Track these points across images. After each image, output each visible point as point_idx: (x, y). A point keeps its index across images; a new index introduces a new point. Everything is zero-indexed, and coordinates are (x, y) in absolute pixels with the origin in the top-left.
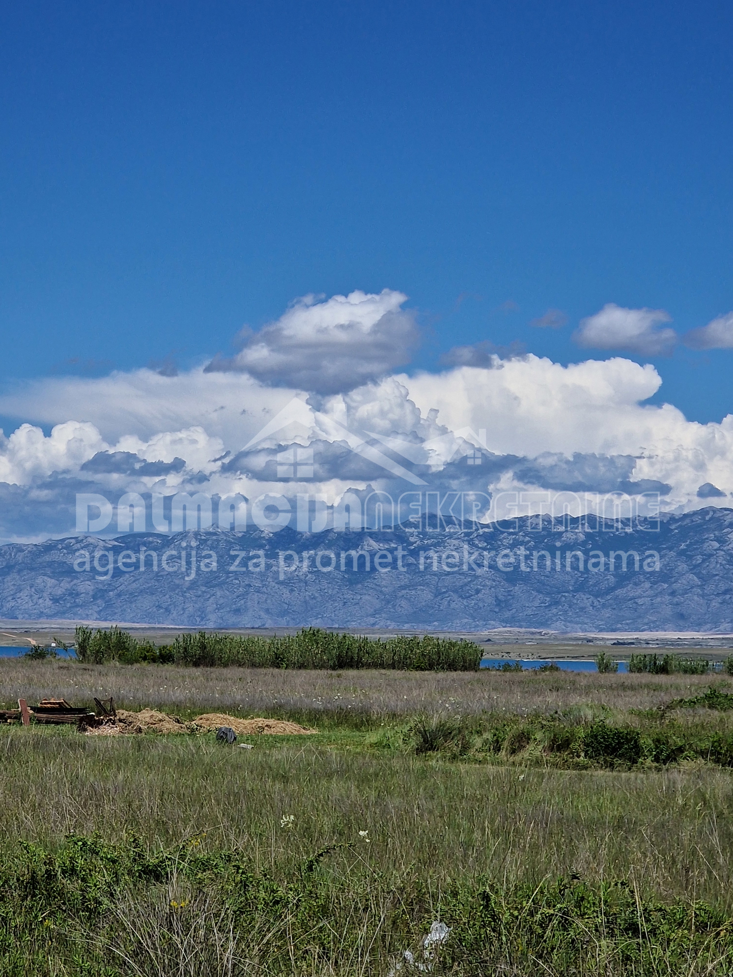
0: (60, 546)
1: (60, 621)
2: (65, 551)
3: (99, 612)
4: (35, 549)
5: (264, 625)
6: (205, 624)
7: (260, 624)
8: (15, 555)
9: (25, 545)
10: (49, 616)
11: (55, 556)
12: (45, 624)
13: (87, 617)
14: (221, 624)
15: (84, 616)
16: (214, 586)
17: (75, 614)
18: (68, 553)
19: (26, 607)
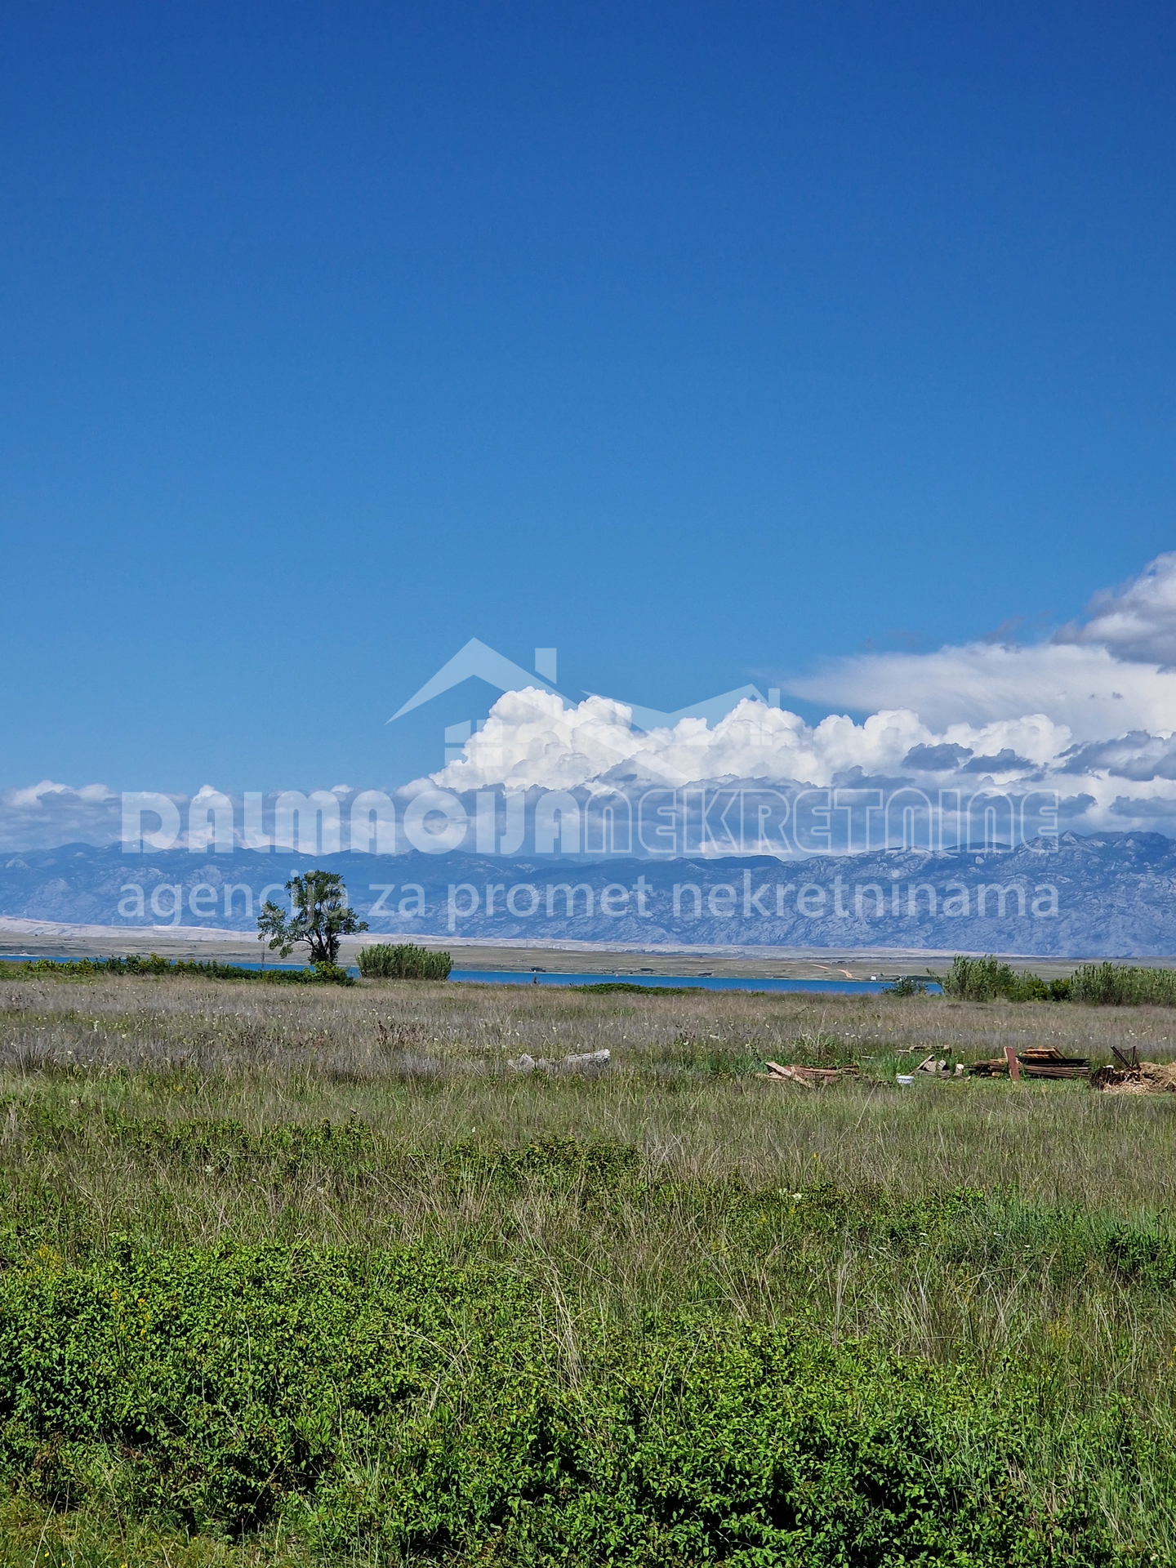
0: (879, 859)
1: (881, 949)
2: (885, 865)
3: (926, 939)
4: (849, 862)
5: (1130, 954)
6: (1057, 953)
7: (1125, 953)
8: (825, 870)
9: (837, 858)
10: (865, 944)
11: (873, 870)
12: (862, 953)
13: (913, 944)
14: (1076, 952)
15: (909, 943)
16: (1068, 907)
17: (898, 941)
18: (889, 867)
19: (839, 933)
